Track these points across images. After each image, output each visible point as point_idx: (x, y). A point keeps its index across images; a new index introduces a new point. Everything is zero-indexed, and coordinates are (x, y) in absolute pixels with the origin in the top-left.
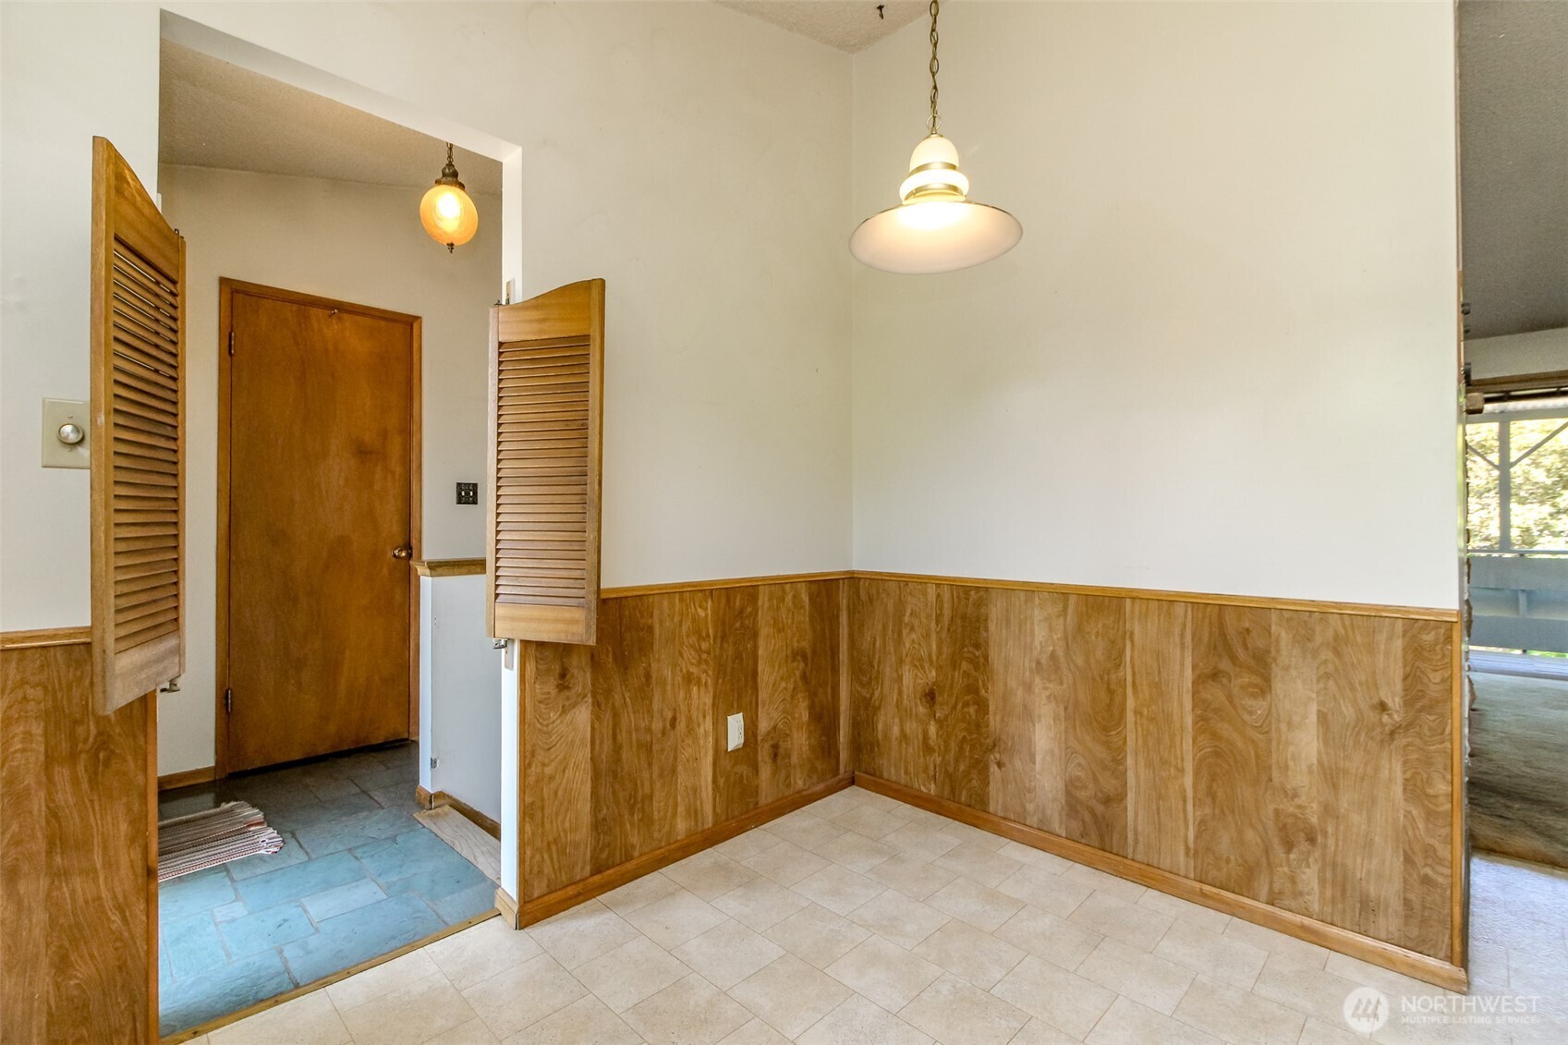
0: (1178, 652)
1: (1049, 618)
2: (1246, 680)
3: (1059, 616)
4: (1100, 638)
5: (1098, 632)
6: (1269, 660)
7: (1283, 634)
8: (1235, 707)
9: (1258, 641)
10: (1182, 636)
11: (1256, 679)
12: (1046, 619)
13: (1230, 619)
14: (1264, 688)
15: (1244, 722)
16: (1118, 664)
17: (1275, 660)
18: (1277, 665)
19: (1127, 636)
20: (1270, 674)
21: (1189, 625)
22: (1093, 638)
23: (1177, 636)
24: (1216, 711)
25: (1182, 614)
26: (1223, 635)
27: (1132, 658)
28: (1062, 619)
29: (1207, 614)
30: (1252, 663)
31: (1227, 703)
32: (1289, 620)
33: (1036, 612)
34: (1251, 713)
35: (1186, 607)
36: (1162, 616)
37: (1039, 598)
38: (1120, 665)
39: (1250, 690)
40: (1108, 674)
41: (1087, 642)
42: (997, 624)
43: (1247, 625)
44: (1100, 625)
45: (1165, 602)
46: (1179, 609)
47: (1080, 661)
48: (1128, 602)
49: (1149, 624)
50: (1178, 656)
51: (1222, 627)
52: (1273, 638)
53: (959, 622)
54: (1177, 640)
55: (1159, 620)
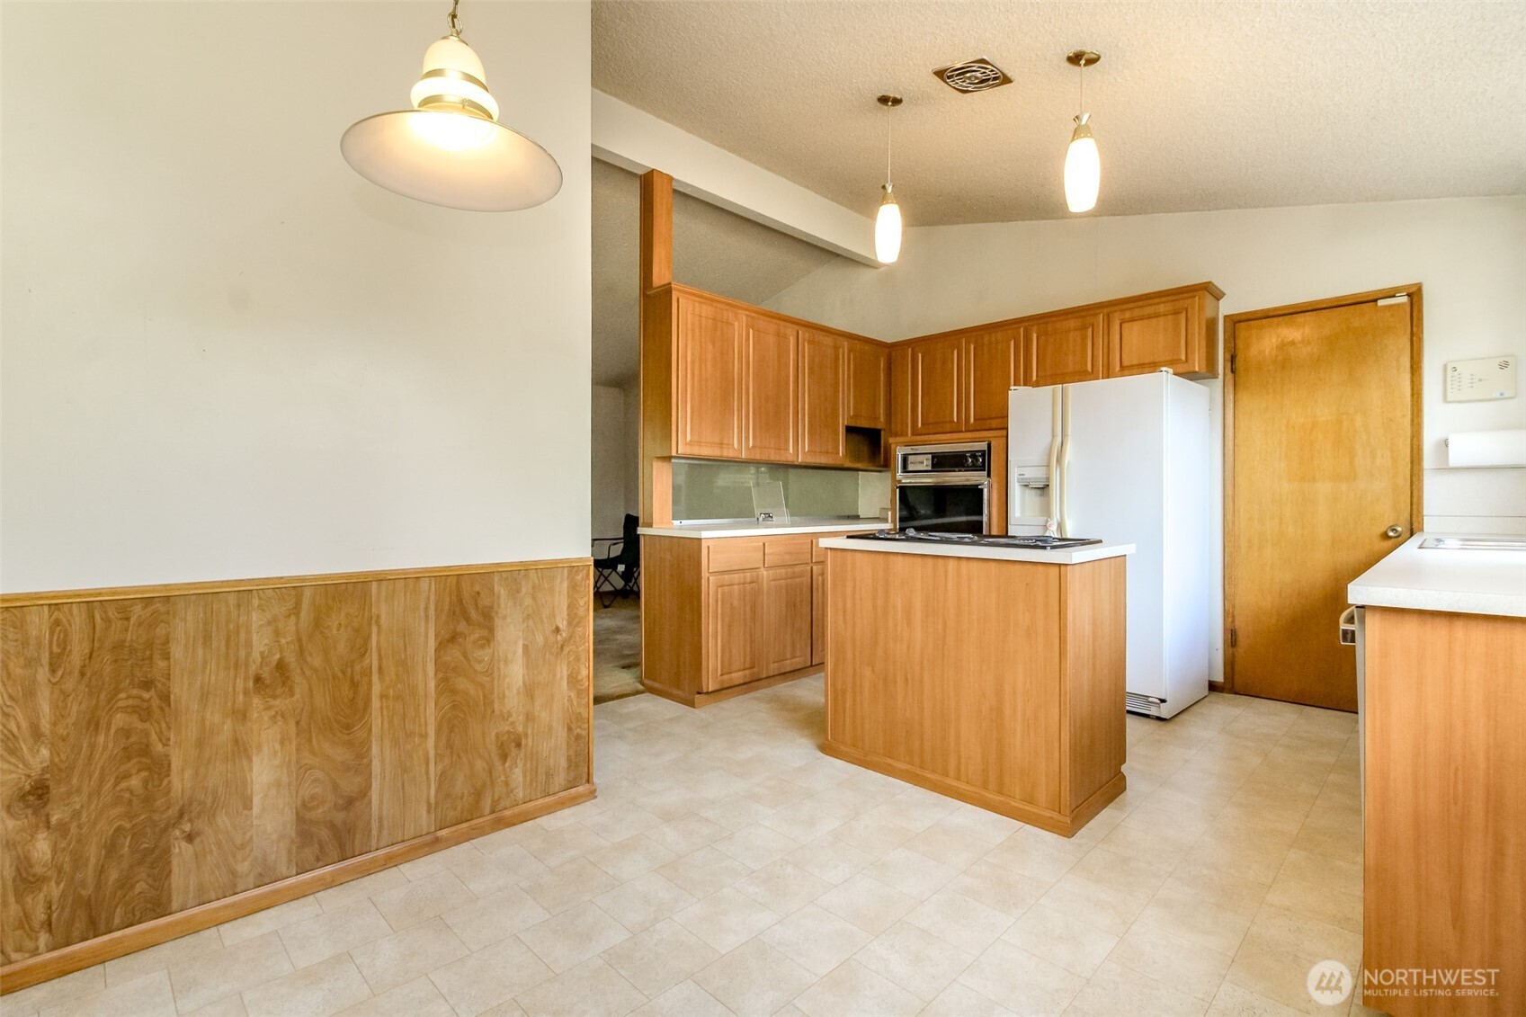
0: (423, 624)
1: (273, 621)
2: (477, 635)
3: (289, 616)
4: (342, 629)
5: (340, 624)
6: (493, 614)
7: (502, 591)
8: (468, 660)
9: (485, 601)
10: (427, 609)
11: (485, 633)
12: (269, 623)
13: (466, 587)
14: (488, 640)
15: (476, 671)
16: (363, 651)
17: (497, 613)
18: (498, 617)
19: (373, 622)
20: (493, 625)
21: (432, 598)
22: (335, 631)
23: (422, 610)
24: (454, 669)
25: (427, 589)
26: (460, 601)
27: (378, 642)
28: (293, 618)
29: (448, 584)
30: (481, 619)
31: (463, 659)
32: (506, 579)
33: (254, 616)
34: (480, 662)
35: (430, 581)
36: (408, 594)
37: (260, 599)
38: (364, 654)
39: (480, 642)
40: (352, 666)
41: (326, 638)
42: (186, 645)
43: (477, 588)
44: (343, 615)
45: (410, 580)
46: (424, 585)
47: (317, 661)
48: (374, 585)
49: (396, 604)
50: (423, 630)
51: (459, 591)
52: (496, 595)
53: (108, 657)
54: (422, 614)
55: (405, 599)
